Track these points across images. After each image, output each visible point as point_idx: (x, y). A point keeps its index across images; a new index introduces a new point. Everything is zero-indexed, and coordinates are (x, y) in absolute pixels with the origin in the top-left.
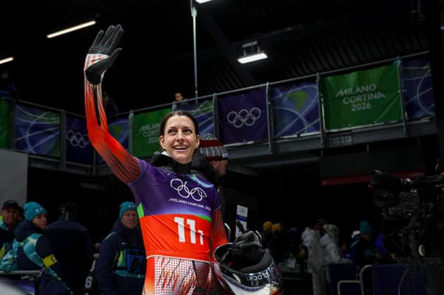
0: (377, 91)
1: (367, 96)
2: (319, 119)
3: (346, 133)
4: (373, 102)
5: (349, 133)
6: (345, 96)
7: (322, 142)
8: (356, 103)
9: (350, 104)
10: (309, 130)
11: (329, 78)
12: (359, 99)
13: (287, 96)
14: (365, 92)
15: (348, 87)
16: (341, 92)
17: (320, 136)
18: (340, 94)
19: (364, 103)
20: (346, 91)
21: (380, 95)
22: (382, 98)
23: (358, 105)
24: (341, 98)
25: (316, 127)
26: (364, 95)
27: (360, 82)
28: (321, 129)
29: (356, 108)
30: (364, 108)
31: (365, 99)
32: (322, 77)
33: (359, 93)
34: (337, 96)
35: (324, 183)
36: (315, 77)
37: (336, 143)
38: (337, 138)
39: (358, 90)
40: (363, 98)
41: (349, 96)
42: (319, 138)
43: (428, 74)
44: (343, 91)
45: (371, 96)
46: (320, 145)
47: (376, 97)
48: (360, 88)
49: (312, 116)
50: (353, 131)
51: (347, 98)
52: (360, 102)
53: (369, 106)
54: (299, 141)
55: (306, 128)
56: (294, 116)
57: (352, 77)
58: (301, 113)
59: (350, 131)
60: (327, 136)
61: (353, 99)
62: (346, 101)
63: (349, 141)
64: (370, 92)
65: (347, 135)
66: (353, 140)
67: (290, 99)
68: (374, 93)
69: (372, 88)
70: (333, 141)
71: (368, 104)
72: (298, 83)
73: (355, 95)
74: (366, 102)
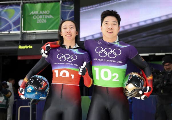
0: (50, 14)
1: (45, 16)
2: (20, 25)
3: (33, 34)
4: (48, 20)
5: (34, 34)
6: (34, 15)
7: (20, 36)
8: (39, 19)
9: (37, 19)
10: (14, 30)
11: (27, 4)
12: (41, 17)
13: (4, 11)
14: (44, 14)
15: (36, 11)
16: (32, 13)
17: (20, 34)
18: (32, 14)
19: (43, 20)
20: (35, 12)
21: (51, 17)
22: (52, 18)
23: (40, 20)
24: (32, 15)
25: (18, 29)
26: (44, 16)
27: (43, 9)
28: (20, 30)
29: (39, 22)
30: (43, 22)
31: (44, 17)
32: (24, 3)
33: (41, 14)
34: (30, 14)
35: (19, 58)
36: (20, 3)
37: (27, 38)
38: (28, 36)
39: (41, 12)
40: (43, 17)
41: (36, 15)
42: (19, 35)
43: (73, 9)
44: (34, 12)
45: (47, 17)
46: (19, 39)
47: (49, 17)
48: (42, 12)
49: (16, 23)
50: (36, 33)
51: (35, 16)
52: (41, 19)
53: (45, 21)
54: (9, 35)
55: (13, 29)
56: (7, 22)
57: (39, 5)
58: (11, 20)
59: (35, 33)
60: (23, 34)
61: (38, 17)
62: (35, 17)
63: (34, 38)
64: (46, 14)
65: (33, 35)
66: (36, 37)
67: (6, 12)
68: (48, 15)
69: (48, 12)
70: (26, 37)
71: (45, 20)
72: (11, 5)
73: (39, 15)
74: (44, 19)
